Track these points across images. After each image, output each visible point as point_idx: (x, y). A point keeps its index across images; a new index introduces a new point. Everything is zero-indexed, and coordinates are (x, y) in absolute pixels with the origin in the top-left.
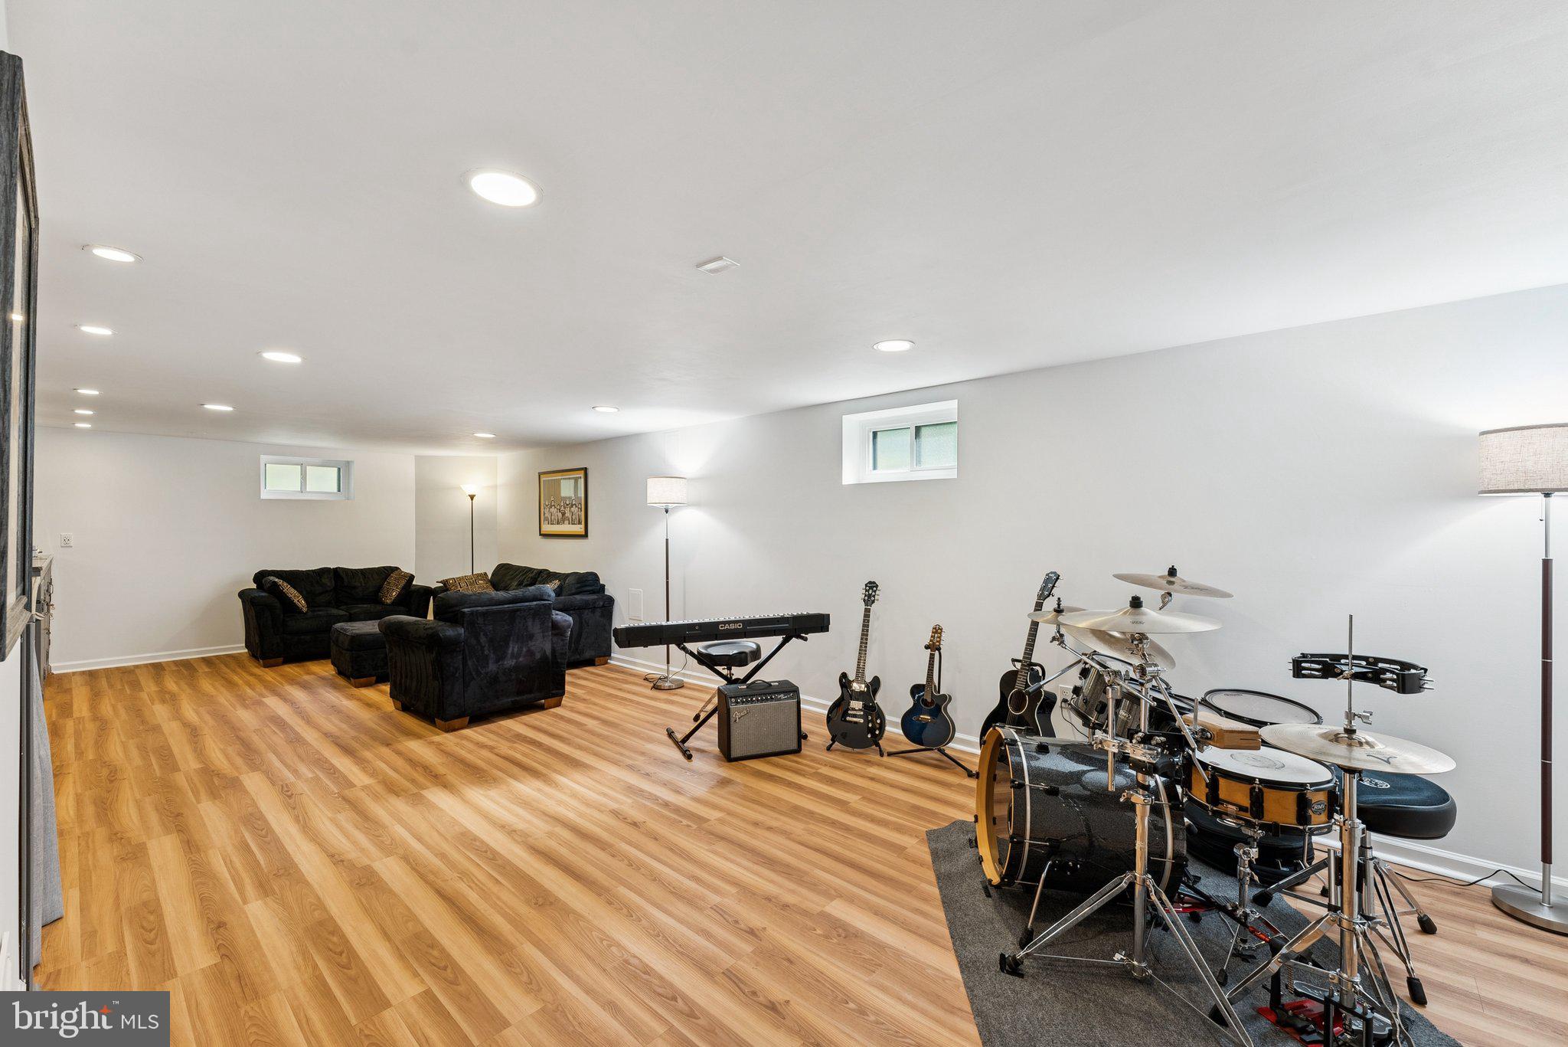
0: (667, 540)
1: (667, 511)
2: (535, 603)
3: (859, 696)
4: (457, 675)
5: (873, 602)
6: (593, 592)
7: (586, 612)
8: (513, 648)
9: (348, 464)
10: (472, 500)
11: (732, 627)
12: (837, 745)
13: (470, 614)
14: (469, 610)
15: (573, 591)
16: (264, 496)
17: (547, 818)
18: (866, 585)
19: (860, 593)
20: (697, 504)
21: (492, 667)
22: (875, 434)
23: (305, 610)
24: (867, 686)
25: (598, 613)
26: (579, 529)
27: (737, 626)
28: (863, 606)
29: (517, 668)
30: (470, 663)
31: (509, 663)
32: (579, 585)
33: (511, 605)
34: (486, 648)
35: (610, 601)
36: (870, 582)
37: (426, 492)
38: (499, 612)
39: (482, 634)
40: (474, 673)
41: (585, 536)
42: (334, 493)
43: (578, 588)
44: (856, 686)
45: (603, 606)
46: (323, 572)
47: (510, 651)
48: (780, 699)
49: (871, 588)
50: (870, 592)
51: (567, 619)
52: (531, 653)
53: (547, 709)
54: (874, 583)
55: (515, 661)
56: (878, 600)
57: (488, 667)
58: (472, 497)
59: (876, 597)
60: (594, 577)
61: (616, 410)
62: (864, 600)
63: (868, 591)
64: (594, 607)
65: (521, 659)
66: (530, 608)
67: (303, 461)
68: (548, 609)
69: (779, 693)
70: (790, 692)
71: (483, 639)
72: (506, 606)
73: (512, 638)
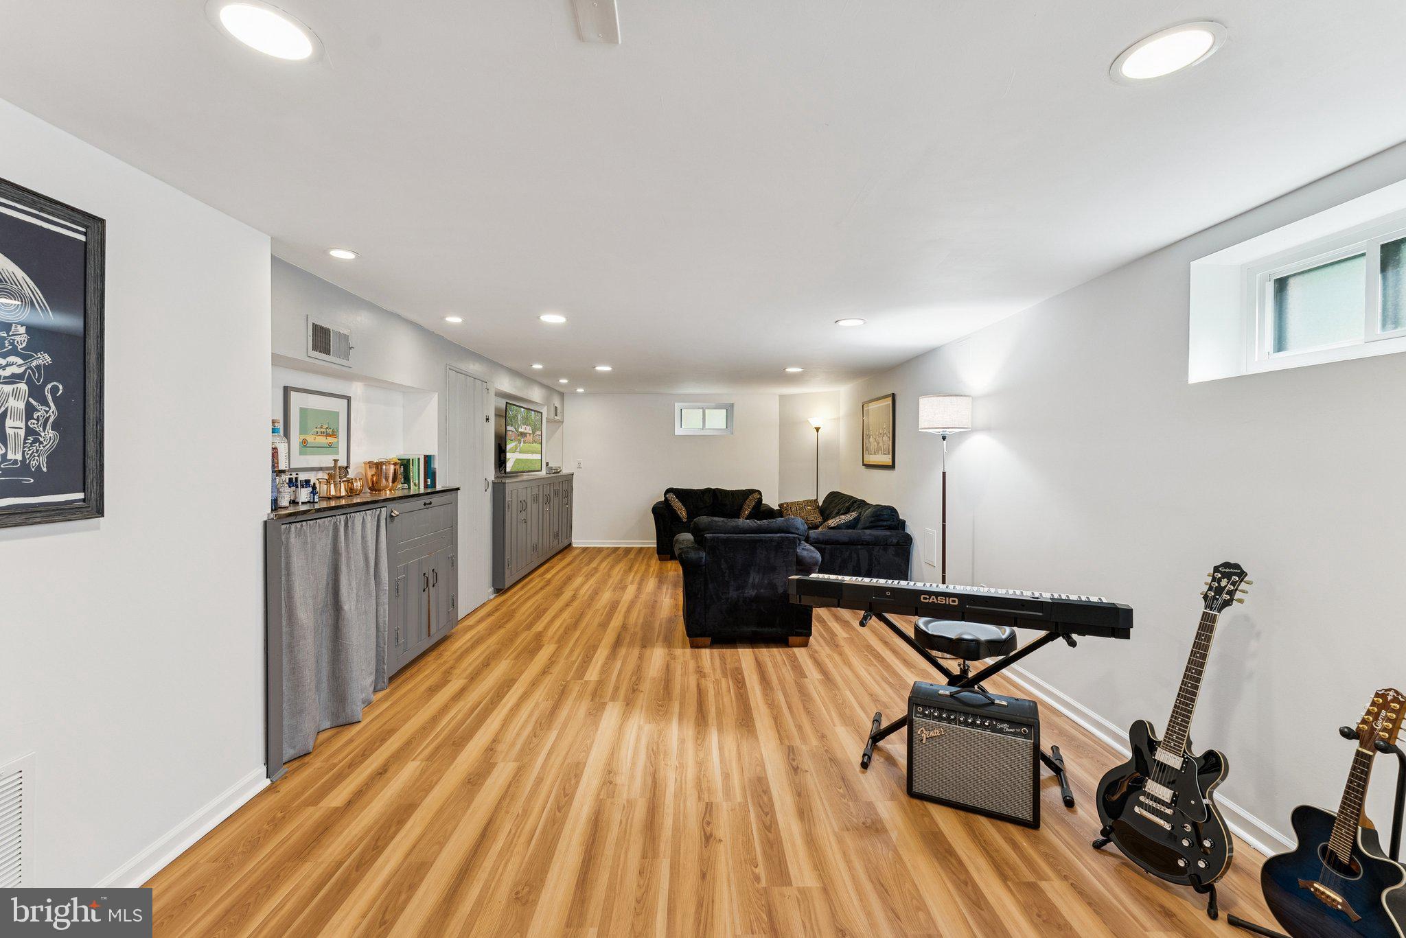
0: (944, 474)
1: (944, 438)
2: (779, 535)
3: (1166, 775)
4: (699, 596)
5: (1227, 603)
6: (889, 528)
7: (877, 548)
8: (754, 578)
9: (732, 405)
10: (818, 431)
11: (942, 601)
12: (1111, 847)
13: (712, 540)
14: (711, 535)
15: (867, 525)
16: (678, 431)
17: (649, 781)
18: (1216, 569)
19: (1201, 581)
20: (987, 429)
21: (733, 594)
22: (1281, 285)
23: (685, 520)
24: (1187, 762)
25: (891, 550)
26: (887, 459)
27: (950, 601)
28: (1200, 606)
29: (757, 599)
30: (710, 586)
31: (750, 593)
32: (873, 519)
33: (753, 535)
34: (726, 574)
35: (908, 540)
36: (1227, 565)
37: (788, 426)
38: (737, 541)
39: (723, 560)
40: (714, 596)
41: (893, 467)
42: (724, 429)
43: (872, 522)
44: (1162, 756)
45: (898, 544)
46: (708, 490)
47: (751, 581)
48: (1001, 731)
49: (1227, 576)
50: (1223, 583)
51: (814, 555)
52: (773, 586)
53: (791, 647)
54: (1237, 566)
55: (756, 591)
56: (1241, 601)
57: (729, 593)
58: (818, 429)
59: (1238, 595)
60: (892, 511)
61: (862, 322)
62: (1205, 597)
63: (1219, 581)
64: (886, 544)
65: (762, 591)
66: (771, 540)
67: (704, 404)
68: (794, 543)
69: (1002, 721)
70: (1021, 724)
71: (724, 566)
72: (748, 535)
73: (753, 568)
